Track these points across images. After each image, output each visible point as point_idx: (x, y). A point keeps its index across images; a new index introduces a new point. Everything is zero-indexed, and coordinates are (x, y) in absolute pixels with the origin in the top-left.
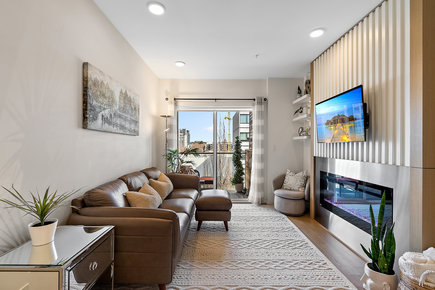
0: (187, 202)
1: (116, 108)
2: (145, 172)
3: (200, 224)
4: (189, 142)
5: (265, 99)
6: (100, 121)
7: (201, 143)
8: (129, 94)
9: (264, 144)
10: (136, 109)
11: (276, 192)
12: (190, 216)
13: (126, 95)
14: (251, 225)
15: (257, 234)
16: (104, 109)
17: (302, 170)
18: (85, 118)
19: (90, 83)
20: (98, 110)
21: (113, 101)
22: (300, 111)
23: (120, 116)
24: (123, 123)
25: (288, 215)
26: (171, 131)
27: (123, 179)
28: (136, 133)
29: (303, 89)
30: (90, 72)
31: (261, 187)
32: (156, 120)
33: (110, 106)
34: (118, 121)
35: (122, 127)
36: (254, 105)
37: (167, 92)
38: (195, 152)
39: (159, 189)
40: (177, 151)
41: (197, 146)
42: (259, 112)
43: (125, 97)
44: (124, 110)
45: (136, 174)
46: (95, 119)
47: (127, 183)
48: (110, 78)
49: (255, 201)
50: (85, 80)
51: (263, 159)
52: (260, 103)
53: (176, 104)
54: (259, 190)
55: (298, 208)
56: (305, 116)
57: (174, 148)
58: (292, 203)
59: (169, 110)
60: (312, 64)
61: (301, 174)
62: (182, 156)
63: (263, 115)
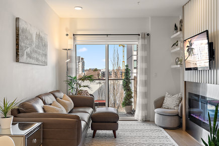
0: (85, 115)
1: (34, 46)
2: (52, 93)
3: (94, 133)
4: (83, 70)
5: (148, 35)
6: (25, 56)
7: (96, 70)
8: (41, 34)
9: (147, 72)
10: (45, 46)
11: (156, 110)
12: (87, 124)
13: (39, 35)
14: (134, 134)
15: (138, 140)
16: (28, 48)
17: (178, 93)
18: (17, 55)
19: (20, 31)
20: (24, 49)
21: (32, 42)
22: (175, 44)
23: (36, 52)
24: (38, 57)
25: (165, 128)
26: (70, 62)
27: (39, 97)
28: (45, 64)
29: (178, 26)
30: (20, 24)
31: (145, 107)
32: (59, 52)
33: (31, 45)
34: (35, 55)
35: (37, 60)
36: (138, 39)
37: (67, 30)
38: (90, 78)
39: (64, 105)
40: (76, 77)
41: (92, 73)
42: (142, 45)
43: (39, 37)
44: (38, 47)
45: (47, 94)
46: (23, 55)
47: (42, 100)
48: (31, 25)
49: (140, 118)
50: (17, 29)
51: (146, 83)
52: (144, 38)
53: (74, 39)
54: (143, 110)
55: (173, 122)
56: (179, 49)
57: (74, 76)
58: (168, 119)
59: (69, 44)
60: (183, 7)
61: (177, 96)
62: (80, 82)
63: (146, 48)
